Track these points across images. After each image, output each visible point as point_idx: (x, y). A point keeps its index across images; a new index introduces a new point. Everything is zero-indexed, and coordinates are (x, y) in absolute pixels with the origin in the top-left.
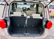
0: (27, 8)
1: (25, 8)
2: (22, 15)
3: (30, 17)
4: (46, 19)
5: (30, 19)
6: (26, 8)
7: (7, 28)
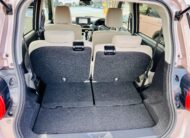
1: (86, 21)
2: (75, 44)
3: (106, 48)
4: (181, 67)
5: (106, 54)
6: (89, 19)
7: (12, 119)
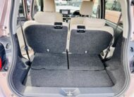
0: (72, 12)
5: (78, 32)
6: (69, 11)
